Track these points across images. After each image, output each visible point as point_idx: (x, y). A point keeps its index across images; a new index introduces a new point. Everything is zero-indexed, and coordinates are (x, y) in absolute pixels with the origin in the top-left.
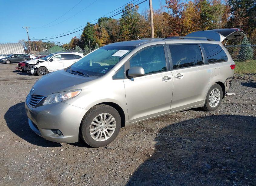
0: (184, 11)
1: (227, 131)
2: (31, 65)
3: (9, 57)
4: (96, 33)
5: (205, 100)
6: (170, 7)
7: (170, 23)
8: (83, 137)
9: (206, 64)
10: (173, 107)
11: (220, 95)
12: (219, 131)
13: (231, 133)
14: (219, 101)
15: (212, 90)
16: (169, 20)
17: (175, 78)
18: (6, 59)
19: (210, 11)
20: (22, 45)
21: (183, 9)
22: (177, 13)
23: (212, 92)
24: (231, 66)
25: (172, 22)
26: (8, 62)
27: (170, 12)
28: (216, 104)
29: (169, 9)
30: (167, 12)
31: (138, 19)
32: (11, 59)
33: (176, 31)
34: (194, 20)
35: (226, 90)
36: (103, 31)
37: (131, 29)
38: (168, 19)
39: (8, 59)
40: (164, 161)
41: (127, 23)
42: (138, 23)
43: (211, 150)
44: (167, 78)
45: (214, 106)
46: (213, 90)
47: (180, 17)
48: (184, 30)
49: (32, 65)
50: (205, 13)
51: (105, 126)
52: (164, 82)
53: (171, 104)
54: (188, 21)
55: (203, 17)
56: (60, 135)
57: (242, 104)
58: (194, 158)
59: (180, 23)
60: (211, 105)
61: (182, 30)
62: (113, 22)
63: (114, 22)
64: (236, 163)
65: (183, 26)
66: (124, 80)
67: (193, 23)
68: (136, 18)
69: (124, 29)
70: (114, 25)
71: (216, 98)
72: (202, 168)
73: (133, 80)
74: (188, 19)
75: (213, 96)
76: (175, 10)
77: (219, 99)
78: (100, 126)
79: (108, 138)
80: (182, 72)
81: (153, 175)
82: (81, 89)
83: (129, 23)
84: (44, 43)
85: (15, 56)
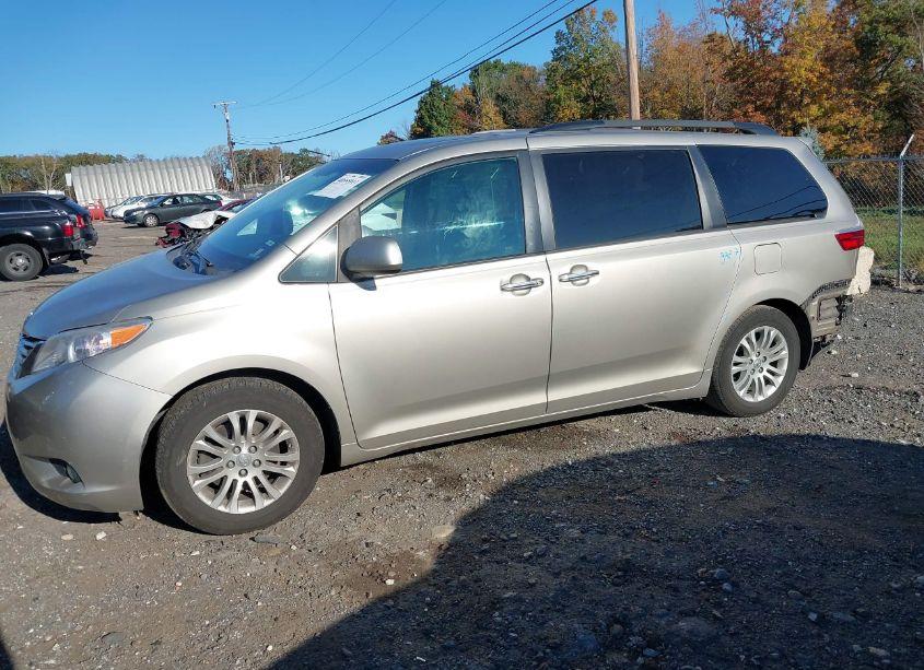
0: (788, 24)
1: (756, 501)
2: (195, 230)
3: (154, 202)
4: (462, 117)
5: (710, 370)
6: (735, 13)
7: (731, 75)
8: (163, 491)
9: (715, 227)
10: (559, 394)
11: (785, 352)
12: (725, 498)
13: (770, 511)
14: (781, 379)
15: (747, 330)
16: (730, 63)
17: (561, 280)
18: (146, 212)
19: (897, 21)
20: (207, 164)
21: (785, 20)
22: (763, 34)
23: (748, 340)
24: (838, 237)
25: (740, 70)
26: (151, 221)
27: (735, 30)
28: (770, 391)
29: (731, 20)
30: (721, 30)
31: (613, 63)
32: (161, 210)
33: (753, 102)
34: (829, 59)
35: (814, 334)
36: (484, 111)
37: (585, 100)
38: (724, 60)
39: (152, 211)
40: (428, 605)
41: (573, 77)
42: (613, 78)
43: (645, 575)
44: (523, 282)
45: (761, 398)
46: (753, 333)
47: (774, 49)
48: (787, 98)
49: (199, 230)
50: (876, 29)
51: (255, 456)
52: (508, 295)
53: (548, 381)
54: (801, 62)
55: (866, 46)
56: (75, 482)
57: (900, 392)
58: (554, 603)
59: (770, 72)
60: (741, 394)
61: (780, 97)
62: (522, 77)
63: (526, 74)
64: (714, 639)
65: (784, 85)
66: (333, 287)
67: (823, 70)
68: (607, 59)
69: (558, 101)
70: (528, 86)
71: (767, 366)
72: (556, 648)
73: (373, 288)
74: (803, 55)
75: (754, 358)
76: (753, 24)
77: (785, 367)
78: (234, 456)
79: (267, 503)
80: (595, 258)
81: (345, 657)
82: (151, 319)
83: (577, 78)
84: (288, 155)
85: (175, 202)
